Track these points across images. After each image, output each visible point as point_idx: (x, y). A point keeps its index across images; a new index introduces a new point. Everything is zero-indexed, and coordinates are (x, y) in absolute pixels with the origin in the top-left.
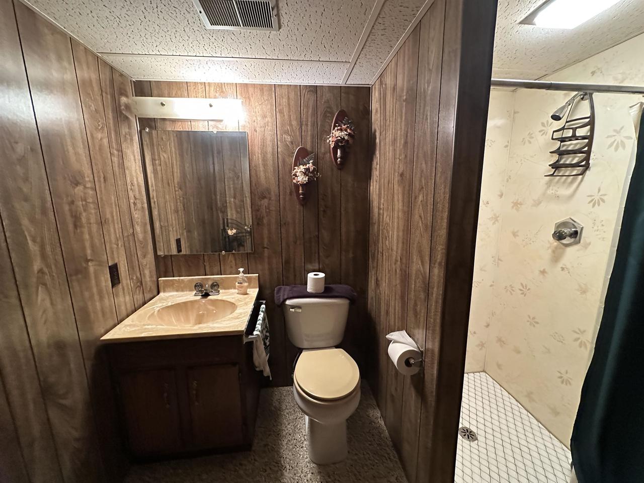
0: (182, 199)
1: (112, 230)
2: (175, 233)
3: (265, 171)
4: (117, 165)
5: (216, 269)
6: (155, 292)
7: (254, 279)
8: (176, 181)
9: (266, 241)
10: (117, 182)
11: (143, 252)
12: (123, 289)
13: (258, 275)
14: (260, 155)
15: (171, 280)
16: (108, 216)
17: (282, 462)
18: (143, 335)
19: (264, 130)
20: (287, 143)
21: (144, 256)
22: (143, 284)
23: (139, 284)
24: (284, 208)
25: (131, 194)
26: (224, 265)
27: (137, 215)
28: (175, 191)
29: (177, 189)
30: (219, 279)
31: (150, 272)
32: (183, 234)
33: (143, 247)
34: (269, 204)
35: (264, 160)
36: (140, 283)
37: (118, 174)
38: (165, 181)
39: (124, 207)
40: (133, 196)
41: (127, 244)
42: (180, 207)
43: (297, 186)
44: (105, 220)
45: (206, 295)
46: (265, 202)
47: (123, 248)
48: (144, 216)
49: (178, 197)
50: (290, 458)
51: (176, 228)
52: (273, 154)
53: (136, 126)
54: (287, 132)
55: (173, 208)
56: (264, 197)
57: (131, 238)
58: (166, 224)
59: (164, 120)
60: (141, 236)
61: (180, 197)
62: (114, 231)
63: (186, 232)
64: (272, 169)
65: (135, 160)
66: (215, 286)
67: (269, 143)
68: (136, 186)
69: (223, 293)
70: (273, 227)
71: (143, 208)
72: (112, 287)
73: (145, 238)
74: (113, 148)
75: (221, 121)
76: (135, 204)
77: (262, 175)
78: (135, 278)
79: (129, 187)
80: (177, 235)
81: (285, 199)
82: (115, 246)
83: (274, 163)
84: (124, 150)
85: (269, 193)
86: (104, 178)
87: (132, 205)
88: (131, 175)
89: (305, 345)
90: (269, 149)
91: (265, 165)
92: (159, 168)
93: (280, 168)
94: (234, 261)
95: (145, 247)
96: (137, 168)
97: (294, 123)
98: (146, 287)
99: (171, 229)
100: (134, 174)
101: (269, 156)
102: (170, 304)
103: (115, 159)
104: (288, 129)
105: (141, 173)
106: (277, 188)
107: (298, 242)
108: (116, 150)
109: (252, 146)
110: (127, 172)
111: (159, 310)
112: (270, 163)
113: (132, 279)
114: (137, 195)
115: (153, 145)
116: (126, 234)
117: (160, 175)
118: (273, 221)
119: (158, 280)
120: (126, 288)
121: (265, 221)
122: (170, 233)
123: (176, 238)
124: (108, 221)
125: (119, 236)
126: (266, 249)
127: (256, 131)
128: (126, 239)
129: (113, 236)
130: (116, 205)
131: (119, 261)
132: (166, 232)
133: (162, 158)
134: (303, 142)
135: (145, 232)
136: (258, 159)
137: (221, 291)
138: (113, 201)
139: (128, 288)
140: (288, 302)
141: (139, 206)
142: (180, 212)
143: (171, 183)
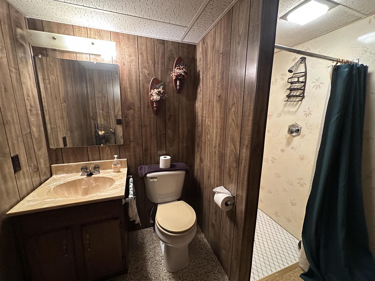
0: (66, 109)
1: (13, 130)
2: (62, 132)
3: (131, 92)
4: (15, 80)
5: (97, 156)
6: (49, 175)
7: (124, 162)
8: (61, 96)
9: (132, 137)
10: (16, 93)
11: (38, 147)
12: (24, 174)
13: (126, 159)
14: (127, 81)
15: (62, 165)
16: (9, 118)
17: (149, 276)
18: (45, 206)
19: (130, 64)
20: (146, 74)
21: (40, 150)
22: (40, 170)
23: (36, 170)
24: (144, 116)
25: (27, 103)
26: (103, 153)
27: (33, 119)
28: (61, 103)
29: (62, 102)
30: (99, 163)
31: (45, 161)
32: (67, 133)
33: (38, 143)
34: (134, 113)
35: (130, 84)
36: (37, 169)
37: (16, 89)
38: (53, 96)
39: (23, 113)
40: (29, 105)
41: (25, 141)
42: (65, 114)
43: (152, 102)
44: (7, 122)
45: (91, 174)
46: (131, 112)
47: (22, 143)
48: (39, 119)
49: (63, 108)
50: (154, 272)
51: (63, 129)
52: (136, 81)
53: (30, 53)
54: (145, 67)
55: (60, 115)
56: (130, 109)
57: (29, 135)
58: (55, 127)
59: (55, 50)
60: (36, 135)
61: (65, 108)
62: (14, 130)
63: (70, 132)
64: (135, 90)
65: (30, 78)
66: (97, 168)
67: (133, 73)
68: (31, 97)
69: (102, 172)
70: (137, 128)
71: (37, 114)
72: (15, 173)
73: (40, 136)
74: (11, 66)
75: (99, 55)
76: (30, 110)
77: (129, 94)
78: (32, 165)
79: (26, 98)
80: (63, 135)
81: (144, 110)
82: (16, 142)
83: (137, 87)
84: (21, 70)
85: (134, 106)
86: (5, 89)
87: (29, 111)
88: (27, 89)
89: (159, 201)
90: (134, 78)
91: (131, 88)
92: (48, 86)
93: (141, 90)
94: (109, 151)
95: (39, 142)
96: (32, 84)
97: (150, 62)
98: (42, 172)
99: (59, 130)
100: (30, 88)
101: (134, 82)
102: (62, 182)
103: (14, 76)
104: (146, 65)
105: (35, 88)
106: (139, 102)
107: (153, 137)
108: (14, 69)
109: (122, 75)
110: (23, 86)
111: (54, 188)
112: (134, 86)
113: (31, 166)
114: (33, 105)
115: (44, 69)
116: (24, 133)
117: (49, 92)
118: (136, 124)
119: (51, 167)
120: (26, 173)
121: (131, 124)
122: (58, 132)
123: (62, 137)
124: (9, 122)
125: (19, 133)
126: (132, 142)
127: (125, 65)
128: (24, 137)
129: (14, 135)
130: (15, 110)
131: (20, 153)
132: (55, 132)
133: (51, 79)
134: (156, 75)
135: (40, 131)
136: (126, 83)
137: (101, 171)
138: (13, 107)
139: (28, 174)
140: (148, 175)
141: (34, 112)
142: (65, 118)
143: (58, 97)
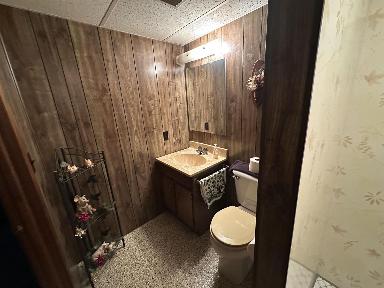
0: (212, 102)
1: (166, 118)
2: (205, 120)
3: (235, 83)
4: (171, 89)
5: (209, 142)
6: (188, 147)
7: (225, 152)
8: (209, 92)
10: (171, 96)
11: (182, 128)
12: (170, 142)
13: (227, 150)
16: (165, 111)
21: (183, 130)
22: (181, 142)
23: (178, 141)
25: (178, 101)
27: (180, 111)
28: (208, 98)
29: (209, 97)
31: (186, 137)
32: (210, 120)
33: (183, 126)
34: (236, 105)
36: (180, 141)
37: (172, 93)
38: (201, 93)
39: (174, 108)
40: (179, 102)
41: (174, 124)
42: (211, 106)
44: (163, 114)
46: (233, 104)
47: (171, 125)
48: (185, 111)
49: (210, 101)
51: (206, 117)
52: (240, 70)
53: (183, 68)
54: (249, 51)
55: (205, 107)
56: (233, 101)
57: (176, 121)
58: (199, 115)
60: (182, 121)
62: (167, 118)
63: (214, 119)
64: (238, 81)
65: (182, 85)
66: (206, 150)
67: (238, 63)
68: (181, 98)
70: (237, 121)
71: (184, 107)
72: (164, 140)
73: (184, 122)
74: (170, 82)
75: (213, 55)
76: (180, 106)
77: (233, 85)
78: (177, 138)
79: (178, 98)
81: (245, 102)
82: (167, 124)
83: (240, 77)
84: (176, 82)
85: (236, 98)
86: (164, 96)
87: (178, 106)
88: (179, 93)
92: (197, 87)
96: (183, 89)
98: (183, 143)
99: (203, 118)
100: (181, 92)
102: (186, 153)
103: (171, 87)
104: (251, 48)
105: (185, 91)
108: (172, 82)
109: (228, 67)
110: (177, 91)
111: (181, 154)
112: (238, 77)
113: (175, 139)
114: (182, 102)
115: (195, 75)
116: (173, 119)
117: (198, 90)
118: (237, 117)
119: (189, 142)
120: (171, 142)
121: (233, 116)
122: (201, 120)
123: (205, 122)
124: (165, 114)
125: (170, 120)
126: (232, 135)
127: (231, 56)
128: (173, 121)
129: (166, 120)
130: (169, 107)
131: (169, 130)
132: (198, 119)
133: (200, 81)
134: (261, 56)
135: (184, 119)
136: (231, 76)
137: (209, 153)
138: (168, 105)
139: (173, 142)
140: (234, 172)
141: (182, 107)
142: (210, 109)
143: (205, 94)
